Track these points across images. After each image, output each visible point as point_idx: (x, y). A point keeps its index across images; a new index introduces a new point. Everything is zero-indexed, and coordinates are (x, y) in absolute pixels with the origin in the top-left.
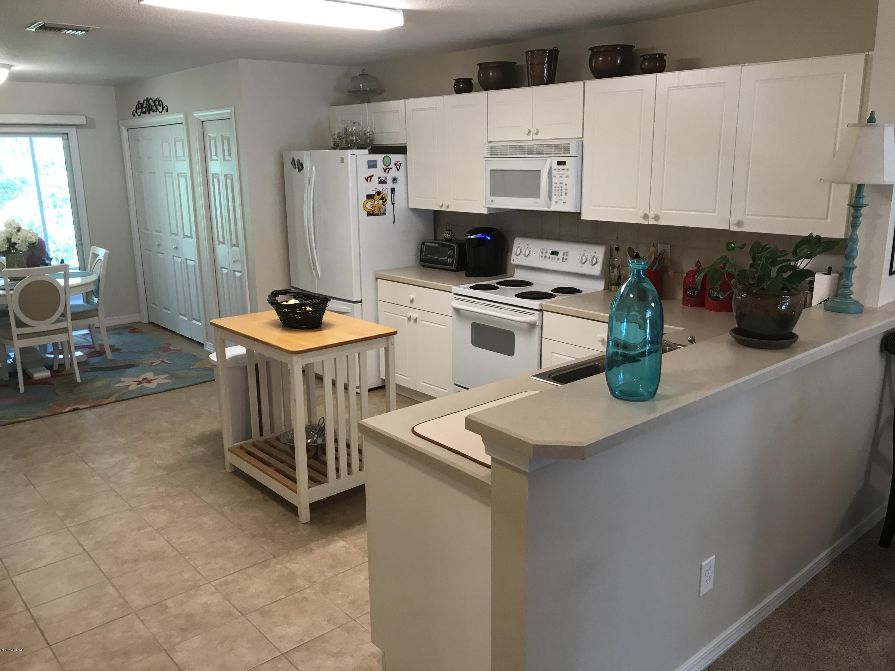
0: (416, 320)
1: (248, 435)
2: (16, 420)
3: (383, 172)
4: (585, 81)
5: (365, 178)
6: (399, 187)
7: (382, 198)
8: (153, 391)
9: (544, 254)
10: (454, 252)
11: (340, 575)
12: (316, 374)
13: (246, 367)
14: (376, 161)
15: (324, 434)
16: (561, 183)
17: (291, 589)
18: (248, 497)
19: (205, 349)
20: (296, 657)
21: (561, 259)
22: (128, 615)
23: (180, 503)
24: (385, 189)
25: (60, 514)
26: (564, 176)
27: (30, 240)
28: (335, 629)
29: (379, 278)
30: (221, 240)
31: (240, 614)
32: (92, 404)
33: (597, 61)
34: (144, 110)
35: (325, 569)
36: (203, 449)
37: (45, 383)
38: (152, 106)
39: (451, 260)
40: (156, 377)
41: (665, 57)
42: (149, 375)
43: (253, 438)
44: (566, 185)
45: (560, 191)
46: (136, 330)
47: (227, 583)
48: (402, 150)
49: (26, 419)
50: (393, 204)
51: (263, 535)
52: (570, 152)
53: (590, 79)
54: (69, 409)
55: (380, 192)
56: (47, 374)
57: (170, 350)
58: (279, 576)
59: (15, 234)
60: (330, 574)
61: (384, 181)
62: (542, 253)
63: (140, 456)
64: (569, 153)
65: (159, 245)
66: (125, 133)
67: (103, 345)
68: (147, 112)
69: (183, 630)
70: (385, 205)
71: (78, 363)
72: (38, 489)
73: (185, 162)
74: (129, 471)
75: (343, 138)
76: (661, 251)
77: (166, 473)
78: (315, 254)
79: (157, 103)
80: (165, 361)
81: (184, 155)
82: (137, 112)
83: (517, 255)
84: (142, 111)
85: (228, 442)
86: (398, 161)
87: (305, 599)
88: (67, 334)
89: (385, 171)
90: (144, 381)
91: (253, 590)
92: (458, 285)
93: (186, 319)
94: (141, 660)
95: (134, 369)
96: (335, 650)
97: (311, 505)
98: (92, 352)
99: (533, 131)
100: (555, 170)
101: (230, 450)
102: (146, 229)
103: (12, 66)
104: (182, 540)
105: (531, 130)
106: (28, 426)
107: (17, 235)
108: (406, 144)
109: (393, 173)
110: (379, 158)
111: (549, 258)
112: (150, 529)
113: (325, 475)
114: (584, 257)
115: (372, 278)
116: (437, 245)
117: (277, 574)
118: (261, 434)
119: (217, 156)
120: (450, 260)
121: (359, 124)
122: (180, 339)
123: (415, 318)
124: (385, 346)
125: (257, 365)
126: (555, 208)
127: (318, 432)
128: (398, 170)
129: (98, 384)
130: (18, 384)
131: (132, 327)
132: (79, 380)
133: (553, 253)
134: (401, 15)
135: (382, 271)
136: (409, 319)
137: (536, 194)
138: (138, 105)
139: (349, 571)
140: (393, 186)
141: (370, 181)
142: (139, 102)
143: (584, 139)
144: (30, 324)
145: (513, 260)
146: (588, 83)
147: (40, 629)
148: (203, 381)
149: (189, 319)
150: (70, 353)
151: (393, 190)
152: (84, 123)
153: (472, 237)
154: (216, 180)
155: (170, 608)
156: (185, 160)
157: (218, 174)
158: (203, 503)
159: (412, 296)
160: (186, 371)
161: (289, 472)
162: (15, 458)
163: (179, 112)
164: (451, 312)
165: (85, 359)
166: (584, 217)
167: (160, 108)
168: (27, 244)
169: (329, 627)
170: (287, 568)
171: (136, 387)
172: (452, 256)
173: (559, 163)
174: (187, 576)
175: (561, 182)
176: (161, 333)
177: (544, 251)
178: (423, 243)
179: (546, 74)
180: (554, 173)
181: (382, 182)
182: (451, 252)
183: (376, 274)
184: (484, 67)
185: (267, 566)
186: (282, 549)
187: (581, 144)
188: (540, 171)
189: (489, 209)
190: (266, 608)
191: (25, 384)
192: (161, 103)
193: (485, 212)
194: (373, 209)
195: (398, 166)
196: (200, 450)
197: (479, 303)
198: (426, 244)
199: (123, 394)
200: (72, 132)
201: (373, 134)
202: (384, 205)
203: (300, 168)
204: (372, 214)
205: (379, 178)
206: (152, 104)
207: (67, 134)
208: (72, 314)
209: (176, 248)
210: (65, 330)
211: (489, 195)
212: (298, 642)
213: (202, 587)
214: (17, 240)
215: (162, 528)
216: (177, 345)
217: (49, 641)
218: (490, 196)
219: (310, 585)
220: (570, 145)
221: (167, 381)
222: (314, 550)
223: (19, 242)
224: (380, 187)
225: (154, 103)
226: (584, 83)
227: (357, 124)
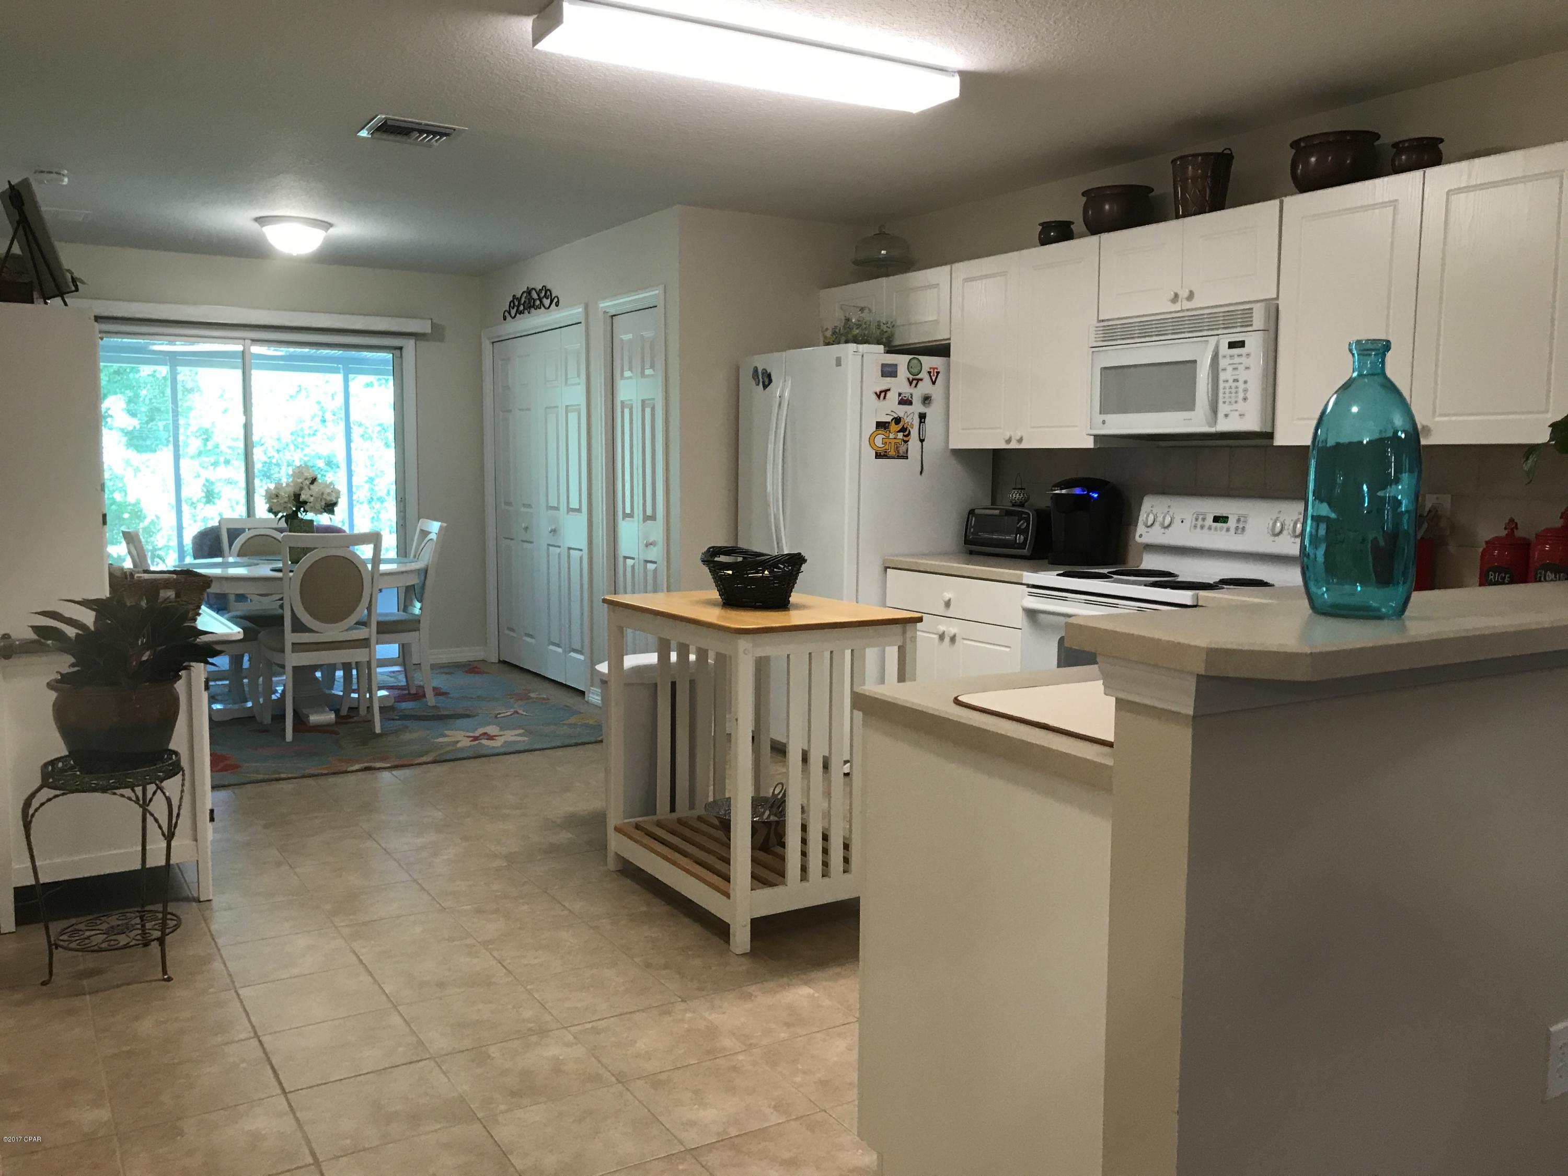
0: (953, 639)
1: (650, 807)
2: (277, 776)
3: (908, 384)
4: (1283, 198)
5: (876, 393)
6: (933, 413)
7: (903, 430)
8: (497, 751)
9: (1200, 523)
10: (1028, 524)
11: (799, 1039)
12: (773, 741)
13: (656, 684)
14: (896, 365)
15: (784, 810)
16: (1236, 380)
17: (708, 1052)
18: (644, 909)
19: (586, 699)
20: (712, 1159)
21: (1232, 530)
22: (421, 1060)
23: (525, 907)
24: (910, 414)
25: (328, 907)
26: (1241, 368)
27: (328, 498)
28: (788, 1121)
29: (889, 568)
30: (628, 511)
31: (614, 1079)
32: (396, 763)
33: (1307, 162)
34: (521, 308)
35: (774, 1026)
36: (570, 835)
37: (325, 732)
38: (534, 300)
39: (1022, 537)
40: (502, 733)
41: (1441, 146)
42: (492, 730)
43: (658, 812)
44: (1245, 382)
45: (1233, 395)
46: (476, 670)
47: (596, 1031)
48: (942, 350)
49: (290, 776)
50: (922, 441)
51: (666, 967)
52: (1254, 323)
53: (1292, 194)
54: (357, 767)
55: (900, 418)
56: (331, 717)
57: (530, 698)
58: (688, 1030)
59: (306, 487)
60: (783, 1035)
61: (908, 399)
62: (1197, 519)
63: (465, 838)
64: (1251, 325)
65: (526, 529)
66: (486, 345)
67: (423, 687)
68: (526, 312)
69: (513, 1094)
70: (908, 441)
71: (380, 708)
72: (297, 870)
73: (579, 387)
74: (446, 857)
75: (841, 335)
76: (1432, 506)
77: (505, 864)
78: (782, 529)
79: (543, 294)
80: (520, 712)
81: (579, 376)
82: (509, 313)
83: (1148, 527)
84: (517, 310)
85: (615, 818)
86: (934, 369)
87: (734, 1069)
88: (368, 649)
89: (911, 383)
90: (482, 737)
91: (641, 1045)
92: (1035, 570)
93: (560, 650)
94: (436, 1131)
95: (468, 720)
96: (787, 1155)
97: (754, 922)
98: (404, 695)
99: (1184, 294)
100: (1225, 357)
101: (617, 829)
102: (508, 504)
103: (331, 225)
104: (524, 961)
105: (1180, 293)
106: (291, 786)
107: (310, 489)
108: (949, 339)
109: (925, 387)
110: (902, 361)
111: (1210, 528)
112: (470, 941)
113: (782, 874)
114: (1278, 524)
115: (878, 568)
116: (997, 512)
117: (686, 1026)
118: (673, 809)
119: (632, 372)
120: (1020, 538)
121: (870, 310)
122: (546, 684)
123: (952, 635)
124: (900, 644)
125: (673, 684)
126: (1224, 426)
127: (772, 807)
128: (934, 383)
129: (407, 736)
130: (284, 730)
131: (470, 665)
132: (378, 730)
133: (1216, 519)
134: (956, 80)
135: (897, 555)
136: (942, 637)
137: (1189, 405)
138: (513, 301)
139: (818, 1035)
140: (923, 409)
141: (884, 398)
142: (514, 296)
143: (1280, 302)
144: (314, 628)
145: (1141, 536)
146: (1288, 200)
147: (273, 1068)
148: (580, 741)
149: (565, 651)
150: (370, 692)
151: (922, 417)
152: (428, 330)
153: (1064, 491)
154: (627, 411)
155: (493, 1058)
156: (579, 384)
157: (631, 400)
158: (562, 910)
159: (947, 596)
160: (553, 727)
161: (720, 866)
162: (266, 827)
163: (572, 305)
164: (1020, 619)
165: (390, 703)
166: (1279, 441)
167: (547, 302)
168: (323, 503)
169: (775, 1118)
170: (705, 1019)
171: (469, 744)
172: (1025, 532)
173: (1232, 345)
174: (528, 1014)
175: (1236, 377)
176: (517, 676)
177: (1201, 517)
178: (972, 512)
179: (1209, 197)
180: (1223, 363)
181: (905, 401)
182: (1022, 524)
183: (884, 561)
184: (1093, 197)
185: (668, 1013)
186: (698, 989)
187: (1273, 310)
188: (1195, 362)
189: (1097, 438)
190: (664, 1076)
191: (295, 730)
192: (548, 293)
193: (1089, 444)
194: (887, 447)
195: (934, 376)
196: (564, 836)
197: (1074, 600)
198: (977, 511)
199: (447, 752)
200: (409, 345)
201: (893, 326)
202: (906, 442)
203: (767, 383)
204: (884, 455)
205: (900, 394)
206: (535, 296)
207: (401, 348)
208: (379, 623)
209: (554, 531)
210: (365, 643)
211: (1098, 411)
212: (718, 1134)
213: (550, 1033)
214: (308, 496)
215: (489, 942)
216: (540, 691)
217: (285, 1085)
218: (1100, 413)
219: (744, 1048)
220: (1254, 311)
221: (520, 738)
222: (756, 997)
223: (312, 499)
224: (901, 411)
225: (538, 295)
226: (1281, 203)
227: (866, 311)
